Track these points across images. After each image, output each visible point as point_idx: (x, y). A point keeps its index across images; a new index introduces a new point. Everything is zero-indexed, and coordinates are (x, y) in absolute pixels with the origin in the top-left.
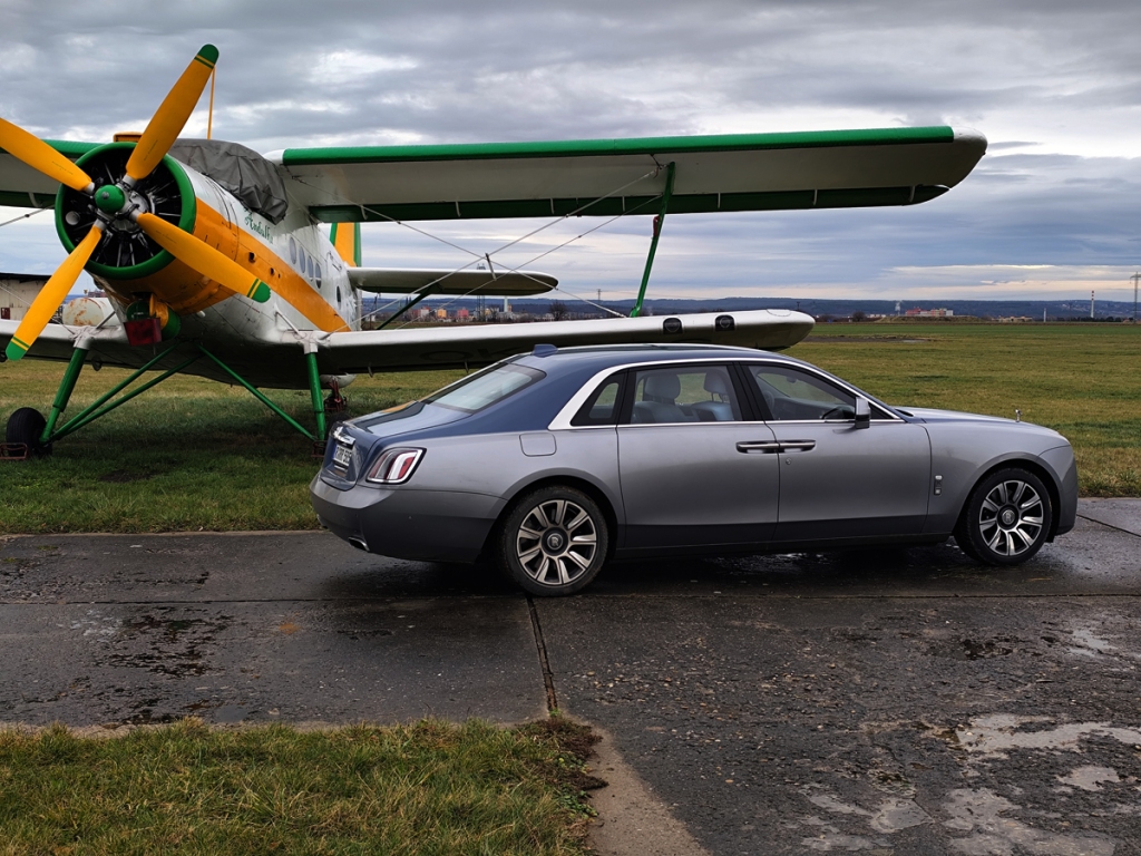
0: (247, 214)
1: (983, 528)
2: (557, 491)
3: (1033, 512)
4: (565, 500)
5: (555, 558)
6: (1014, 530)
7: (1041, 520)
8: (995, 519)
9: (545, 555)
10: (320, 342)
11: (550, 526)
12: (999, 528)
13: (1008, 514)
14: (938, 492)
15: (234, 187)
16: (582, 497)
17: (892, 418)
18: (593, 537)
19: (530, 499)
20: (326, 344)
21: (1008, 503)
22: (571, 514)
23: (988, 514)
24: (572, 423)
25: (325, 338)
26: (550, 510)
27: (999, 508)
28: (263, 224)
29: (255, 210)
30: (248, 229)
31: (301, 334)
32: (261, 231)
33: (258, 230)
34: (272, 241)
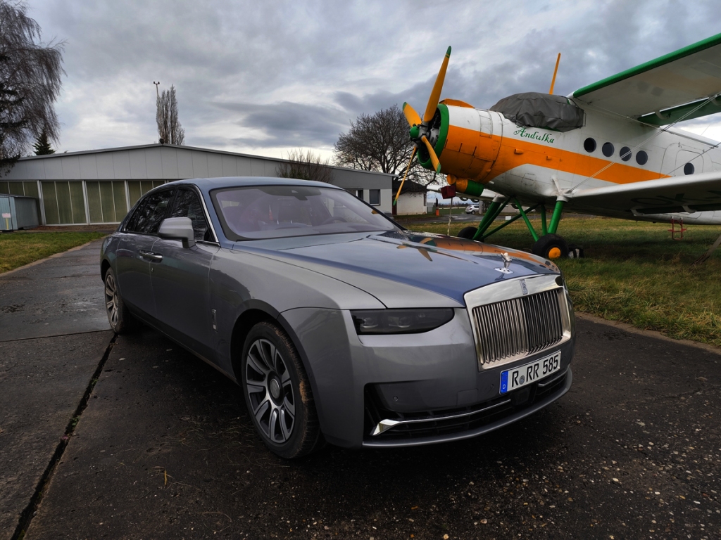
1: (250, 390)
3: (288, 394)
7: (293, 411)
8: (265, 383)
10: (566, 195)
12: (268, 397)
13: (276, 385)
15: (512, 116)
20: (570, 196)
23: (253, 375)
25: (570, 192)
27: (266, 373)
28: (541, 132)
29: (529, 126)
30: (518, 137)
31: (560, 191)
32: (536, 136)
33: (532, 137)
34: (552, 141)
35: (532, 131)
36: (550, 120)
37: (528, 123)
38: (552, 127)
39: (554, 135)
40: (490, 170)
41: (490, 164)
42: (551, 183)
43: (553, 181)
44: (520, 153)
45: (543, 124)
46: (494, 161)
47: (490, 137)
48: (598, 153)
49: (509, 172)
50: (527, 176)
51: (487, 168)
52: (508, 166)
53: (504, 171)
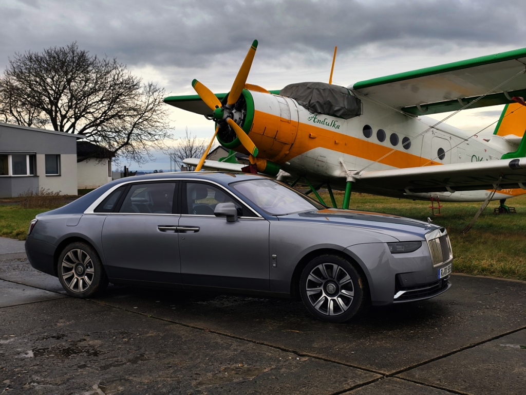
0: (313, 115)
1: (309, 293)
2: (77, 244)
3: (347, 287)
4: (81, 249)
5: (79, 278)
6: (335, 298)
7: (352, 293)
8: (322, 288)
9: (75, 276)
10: (354, 176)
11: (77, 262)
12: (324, 294)
13: (332, 287)
14: (274, 265)
15: (305, 103)
16: (88, 249)
17: (258, 216)
18: (93, 270)
19: (67, 248)
20: (357, 177)
21: (329, 278)
22: (84, 256)
23: (313, 284)
24: (95, 211)
25: (358, 173)
26: (75, 253)
27: (324, 282)
28: (330, 119)
29: (320, 113)
30: (311, 123)
31: (348, 172)
32: (325, 123)
33: (323, 123)
34: (338, 127)
35: (322, 117)
36: (336, 108)
37: (320, 111)
38: (338, 115)
39: (340, 122)
40: (288, 152)
41: (289, 146)
42: (339, 165)
43: (341, 163)
44: (313, 137)
45: (331, 112)
46: (292, 144)
47: (289, 122)
48: (374, 139)
49: (305, 154)
50: (320, 158)
51: (285, 150)
52: (304, 149)
53: (300, 153)
